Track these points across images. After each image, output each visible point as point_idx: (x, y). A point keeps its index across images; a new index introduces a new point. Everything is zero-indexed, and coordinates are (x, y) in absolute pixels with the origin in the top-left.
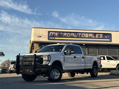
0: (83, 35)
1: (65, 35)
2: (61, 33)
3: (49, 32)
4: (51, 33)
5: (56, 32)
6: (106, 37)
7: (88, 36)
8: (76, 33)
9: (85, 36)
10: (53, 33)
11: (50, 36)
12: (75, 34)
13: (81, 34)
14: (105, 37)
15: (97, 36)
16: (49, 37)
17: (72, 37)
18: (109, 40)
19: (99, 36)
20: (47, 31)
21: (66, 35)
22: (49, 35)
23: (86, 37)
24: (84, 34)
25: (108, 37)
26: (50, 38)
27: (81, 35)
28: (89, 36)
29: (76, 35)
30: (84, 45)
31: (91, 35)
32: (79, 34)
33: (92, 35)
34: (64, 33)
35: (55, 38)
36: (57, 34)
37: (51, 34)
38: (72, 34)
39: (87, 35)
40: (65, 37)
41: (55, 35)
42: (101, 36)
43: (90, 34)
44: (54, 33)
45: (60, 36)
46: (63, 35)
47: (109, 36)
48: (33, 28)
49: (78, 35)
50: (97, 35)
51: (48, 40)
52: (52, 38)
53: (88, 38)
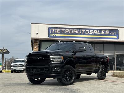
0: (87, 32)
4: (51, 29)
5: (57, 28)
6: (113, 34)
7: (92, 32)
8: (80, 29)
9: (89, 32)
10: (53, 29)
13: (85, 30)
14: (111, 33)
16: (49, 33)
17: (75, 34)
18: (116, 37)
19: (105, 32)
20: (47, 27)
23: (90, 33)
24: (88, 31)
25: (115, 34)
26: (51, 35)
29: (79, 32)
30: (88, 42)
31: (96, 32)
32: (83, 30)
34: (66, 30)
35: (56, 35)
36: (58, 31)
37: (52, 30)
38: (75, 30)
40: (67, 34)
41: (56, 32)
42: (107, 32)
43: (95, 31)
46: (64, 31)
47: (116, 33)
48: (32, 24)
49: (82, 32)
51: (48, 37)
52: (53, 35)
53: (93, 35)
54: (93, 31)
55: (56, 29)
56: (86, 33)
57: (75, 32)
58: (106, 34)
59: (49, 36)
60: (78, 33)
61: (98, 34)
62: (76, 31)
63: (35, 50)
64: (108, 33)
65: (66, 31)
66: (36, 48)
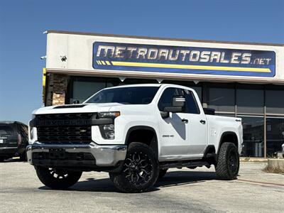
0: (195, 56)
1: (144, 54)
2: (129, 49)
3: (96, 45)
4: (101, 48)
5: (115, 45)
6: (261, 62)
7: (208, 57)
8: (175, 48)
9: (200, 58)
10: (106, 48)
11: (98, 55)
12: (171, 52)
13: (188, 52)
14: (257, 61)
15: (234, 59)
16: (95, 58)
17: (162, 60)
18: (267, 70)
19: (240, 59)
20: (89, 41)
21: (146, 55)
22: (94, 54)
23: (202, 60)
24: (198, 53)
25: (265, 62)
26: (99, 62)
27: (188, 55)
28: (212, 58)
29: (174, 55)
31: (217, 56)
32: (182, 52)
33: (219, 54)
34: (140, 50)
35: (114, 63)
36: (118, 52)
37: (103, 50)
38: (162, 51)
39: (205, 56)
40: (141, 60)
41: (114, 55)
42: (247, 58)
43: (214, 53)
44: (110, 48)
45: (127, 56)
46: (135, 53)
47: (268, 60)
48: (49, 32)
49: (181, 55)
50: (234, 54)
51: (93, 69)
52: (104, 64)
53: (208, 64)
54: (210, 55)
55: (113, 49)
56: (191, 59)
57: (163, 57)
58: (243, 62)
59: (95, 65)
60: (171, 58)
61: (223, 61)
62: (165, 53)
64: (249, 59)
65: (140, 54)
66: (58, 96)
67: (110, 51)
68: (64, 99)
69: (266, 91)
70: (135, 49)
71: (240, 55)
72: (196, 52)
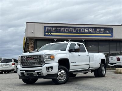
2: (58, 28)
3: (45, 27)
4: (47, 28)
6: (107, 32)
8: (75, 28)
10: (49, 28)
13: (80, 29)
15: (97, 31)
17: (70, 32)
19: (100, 31)
20: (42, 26)
21: (64, 31)
26: (46, 34)
27: (80, 30)
29: (75, 30)
30: (83, 40)
31: (91, 30)
32: (78, 29)
35: (52, 34)
38: (70, 29)
42: (102, 31)
43: (90, 29)
47: (110, 31)
49: (77, 30)
51: (44, 36)
52: (48, 34)
53: (88, 33)
54: (88, 30)
55: (52, 28)
56: (81, 31)
60: (73, 31)
62: (71, 30)
63: (31, 49)
66: (31, 47)
67: (50, 29)
68: (33, 48)
69: (110, 43)
70: (60, 28)
71: (100, 29)
72: (83, 29)
